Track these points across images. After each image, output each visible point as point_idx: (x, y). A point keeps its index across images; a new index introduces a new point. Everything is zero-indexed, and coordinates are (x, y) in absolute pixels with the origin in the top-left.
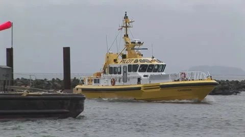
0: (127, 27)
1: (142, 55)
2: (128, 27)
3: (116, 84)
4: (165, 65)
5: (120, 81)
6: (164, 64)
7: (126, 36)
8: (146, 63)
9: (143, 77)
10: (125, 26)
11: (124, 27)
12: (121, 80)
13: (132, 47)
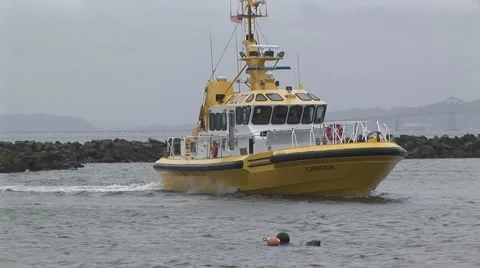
0: (250, 16)
1: (277, 83)
2: (255, 16)
3: (219, 155)
4: (325, 106)
5: (224, 147)
6: (321, 103)
7: (250, 37)
8: (268, 103)
9: (257, 137)
10: (246, 13)
11: (243, 16)
12: (226, 144)
13: (258, 63)
